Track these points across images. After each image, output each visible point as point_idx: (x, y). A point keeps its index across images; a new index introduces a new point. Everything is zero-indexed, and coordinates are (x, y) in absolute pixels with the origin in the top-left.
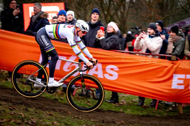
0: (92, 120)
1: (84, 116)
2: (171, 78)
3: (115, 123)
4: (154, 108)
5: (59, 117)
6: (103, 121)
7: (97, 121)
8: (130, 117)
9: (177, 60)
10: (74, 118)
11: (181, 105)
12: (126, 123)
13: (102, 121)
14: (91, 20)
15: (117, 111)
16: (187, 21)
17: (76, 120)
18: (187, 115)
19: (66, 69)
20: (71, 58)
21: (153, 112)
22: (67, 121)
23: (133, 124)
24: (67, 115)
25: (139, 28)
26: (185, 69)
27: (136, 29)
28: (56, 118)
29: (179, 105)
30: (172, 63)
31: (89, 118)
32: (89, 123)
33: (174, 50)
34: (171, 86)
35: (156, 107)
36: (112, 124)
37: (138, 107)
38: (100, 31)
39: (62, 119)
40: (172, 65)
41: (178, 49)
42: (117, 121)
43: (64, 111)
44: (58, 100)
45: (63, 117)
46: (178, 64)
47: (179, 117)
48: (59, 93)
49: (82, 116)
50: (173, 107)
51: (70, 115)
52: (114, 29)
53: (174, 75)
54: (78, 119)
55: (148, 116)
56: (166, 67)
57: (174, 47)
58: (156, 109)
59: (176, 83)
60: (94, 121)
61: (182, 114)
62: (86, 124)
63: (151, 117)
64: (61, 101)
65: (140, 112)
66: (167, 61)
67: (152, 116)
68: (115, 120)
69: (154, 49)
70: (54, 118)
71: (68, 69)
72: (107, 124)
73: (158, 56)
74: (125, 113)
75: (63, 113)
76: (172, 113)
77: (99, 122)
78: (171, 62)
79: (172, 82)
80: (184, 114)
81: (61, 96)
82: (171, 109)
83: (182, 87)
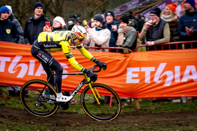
0: (45, 124)
1: (36, 120)
2: (125, 72)
3: (70, 125)
4: (109, 106)
5: (10, 123)
6: (57, 124)
7: (51, 125)
8: (85, 117)
9: (130, 52)
10: (26, 124)
11: (137, 100)
12: (82, 124)
13: (55, 124)
14: (34, 15)
15: (70, 112)
16: (128, 4)
17: (28, 126)
18: (145, 110)
19: (11, 71)
20: (16, 58)
21: (108, 110)
22: (20, 128)
23: (88, 125)
24: (18, 121)
25: (78, 16)
26: (138, 61)
27: (74, 17)
28: (7, 125)
29: (135, 100)
30: (125, 57)
31: (41, 123)
32: (43, 127)
33: (125, 41)
34: (125, 80)
35: (111, 104)
36: (67, 127)
37: (92, 105)
38: (47, 28)
39: (14, 126)
40: (125, 58)
41: (129, 40)
42: (71, 123)
43: (14, 117)
44: (4, 105)
45: (15, 123)
46: (131, 57)
47: (136, 113)
48: (4, 97)
49: (34, 120)
50: (128, 102)
51: (20, 120)
52: (61, 24)
53: (128, 68)
54: (30, 124)
55: (103, 115)
56: (119, 60)
57: (124, 38)
58: (110, 106)
59: (130, 77)
60: (48, 125)
61: (138, 109)
62: (40, 129)
63: (106, 116)
64: (9, 106)
65: (95, 111)
66: (119, 54)
67: (107, 114)
68: (69, 122)
69: (102, 42)
70: (5, 126)
71: (14, 70)
72: (61, 127)
73: (108, 49)
74: (79, 113)
75: (13, 119)
76: (128, 109)
77: (53, 125)
78: (123, 55)
79: (126, 77)
80: (141, 110)
81: (7, 101)
82: (126, 104)
83: (137, 81)
